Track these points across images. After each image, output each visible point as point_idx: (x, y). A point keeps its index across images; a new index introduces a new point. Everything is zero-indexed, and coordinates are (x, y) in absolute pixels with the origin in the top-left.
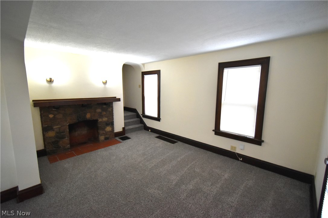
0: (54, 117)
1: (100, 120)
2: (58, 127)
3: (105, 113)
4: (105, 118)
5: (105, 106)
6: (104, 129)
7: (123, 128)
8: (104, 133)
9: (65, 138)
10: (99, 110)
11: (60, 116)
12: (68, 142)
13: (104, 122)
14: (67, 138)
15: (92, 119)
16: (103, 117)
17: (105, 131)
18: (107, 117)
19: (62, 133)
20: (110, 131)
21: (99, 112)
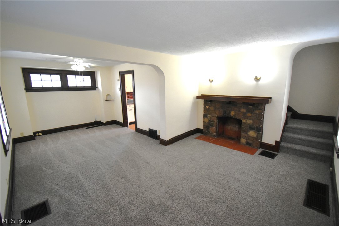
0: (209, 108)
1: (244, 121)
2: (210, 116)
3: (250, 115)
4: (250, 120)
5: (251, 107)
6: (246, 132)
7: (276, 142)
8: (246, 137)
9: (213, 126)
10: (243, 110)
11: (212, 108)
12: (215, 130)
13: (248, 125)
14: (214, 127)
15: (235, 118)
16: (247, 118)
17: (248, 135)
18: (252, 120)
19: (212, 122)
20: (254, 138)
21: (243, 112)
